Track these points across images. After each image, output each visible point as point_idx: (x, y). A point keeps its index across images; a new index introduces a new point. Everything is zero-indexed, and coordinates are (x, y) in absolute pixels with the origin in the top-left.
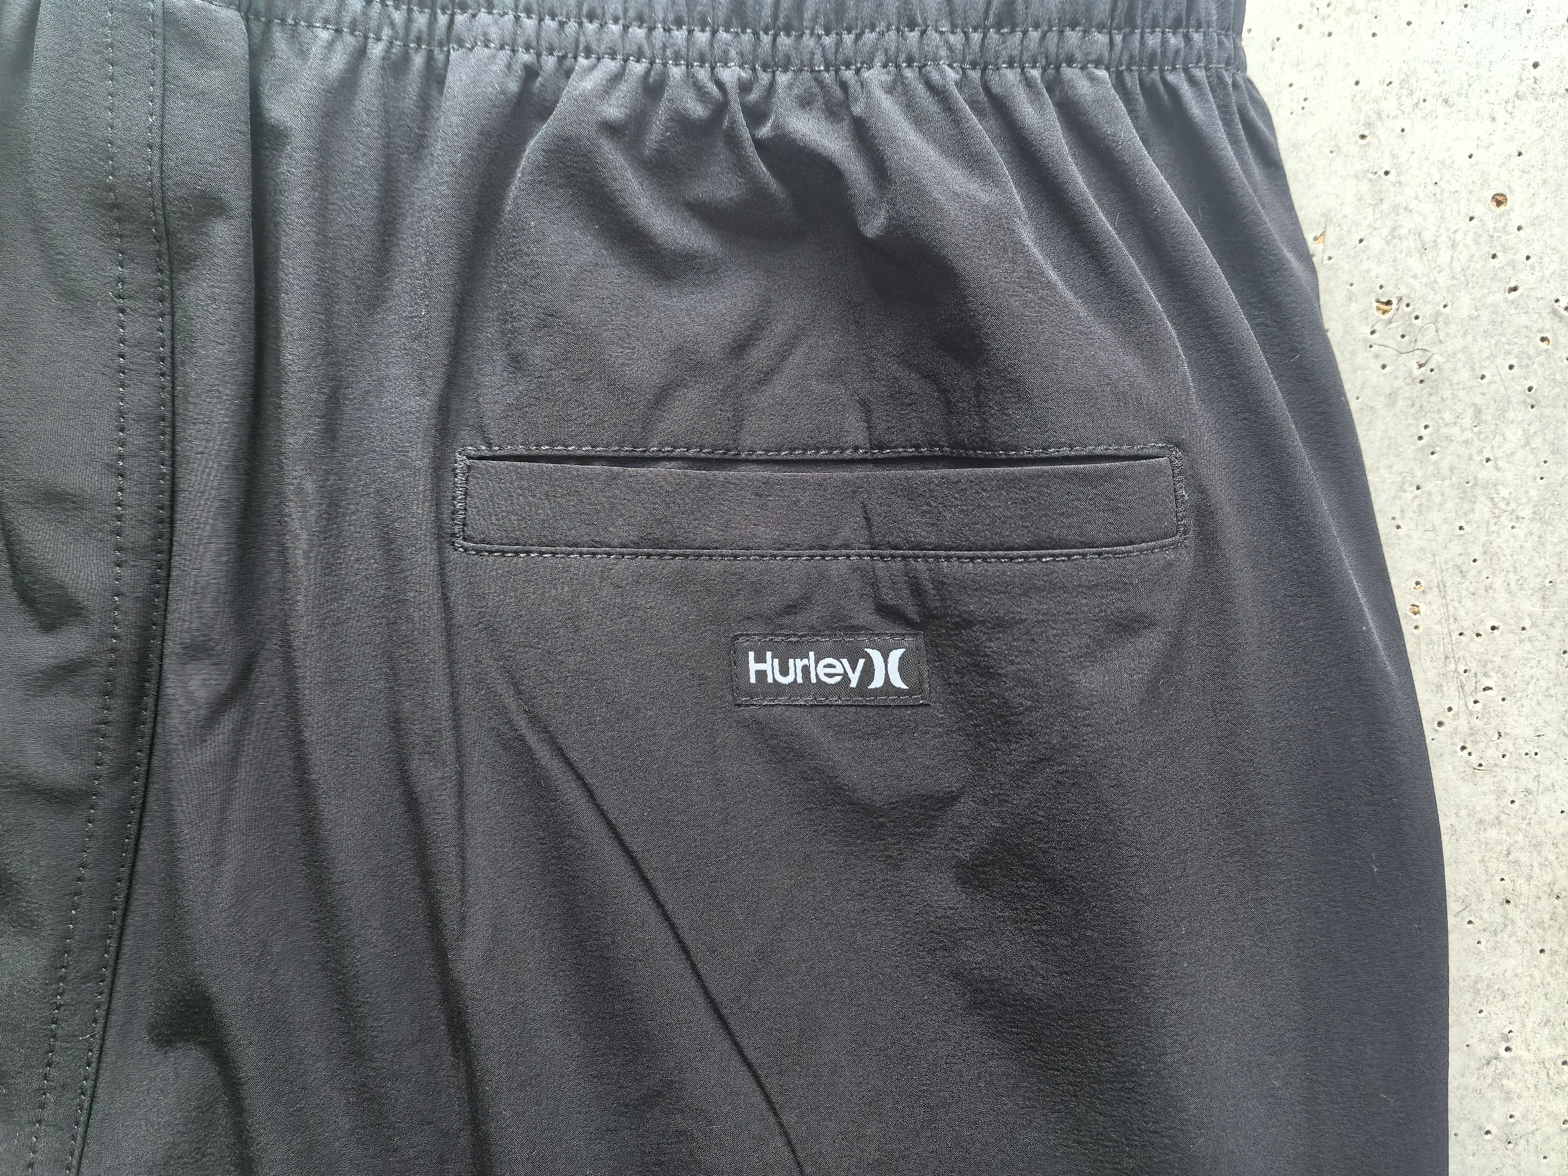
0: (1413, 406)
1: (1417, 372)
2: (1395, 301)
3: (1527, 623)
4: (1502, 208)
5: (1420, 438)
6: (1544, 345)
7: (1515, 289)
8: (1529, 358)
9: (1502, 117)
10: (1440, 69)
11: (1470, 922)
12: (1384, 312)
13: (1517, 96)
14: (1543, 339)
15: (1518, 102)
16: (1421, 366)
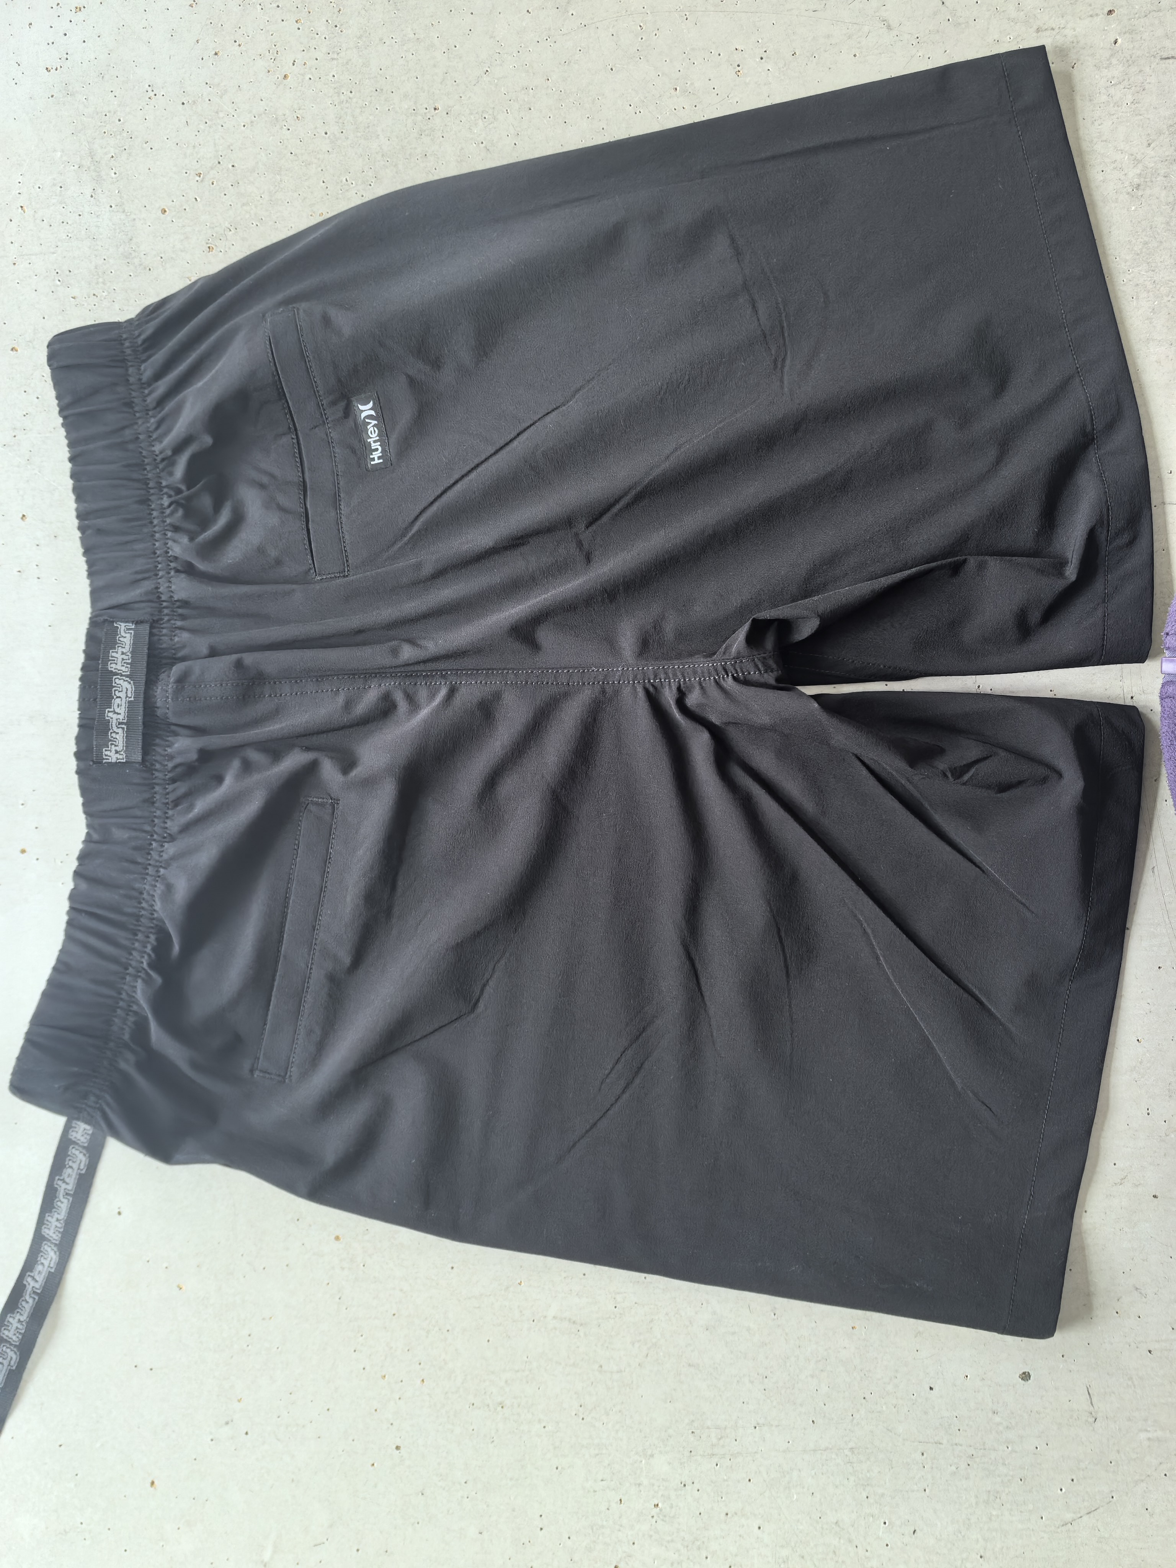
0: (246, 231)
1: (233, 231)
2: (208, 245)
3: (320, 169)
4: (167, 210)
5: (257, 225)
6: (215, 183)
7: (196, 199)
8: (220, 188)
9: (133, 216)
10: (119, 244)
11: (436, 169)
12: (213, 248)
13: (124, 212)
14: (213, 184)
15: (126, 211)
16: (230, 230)
